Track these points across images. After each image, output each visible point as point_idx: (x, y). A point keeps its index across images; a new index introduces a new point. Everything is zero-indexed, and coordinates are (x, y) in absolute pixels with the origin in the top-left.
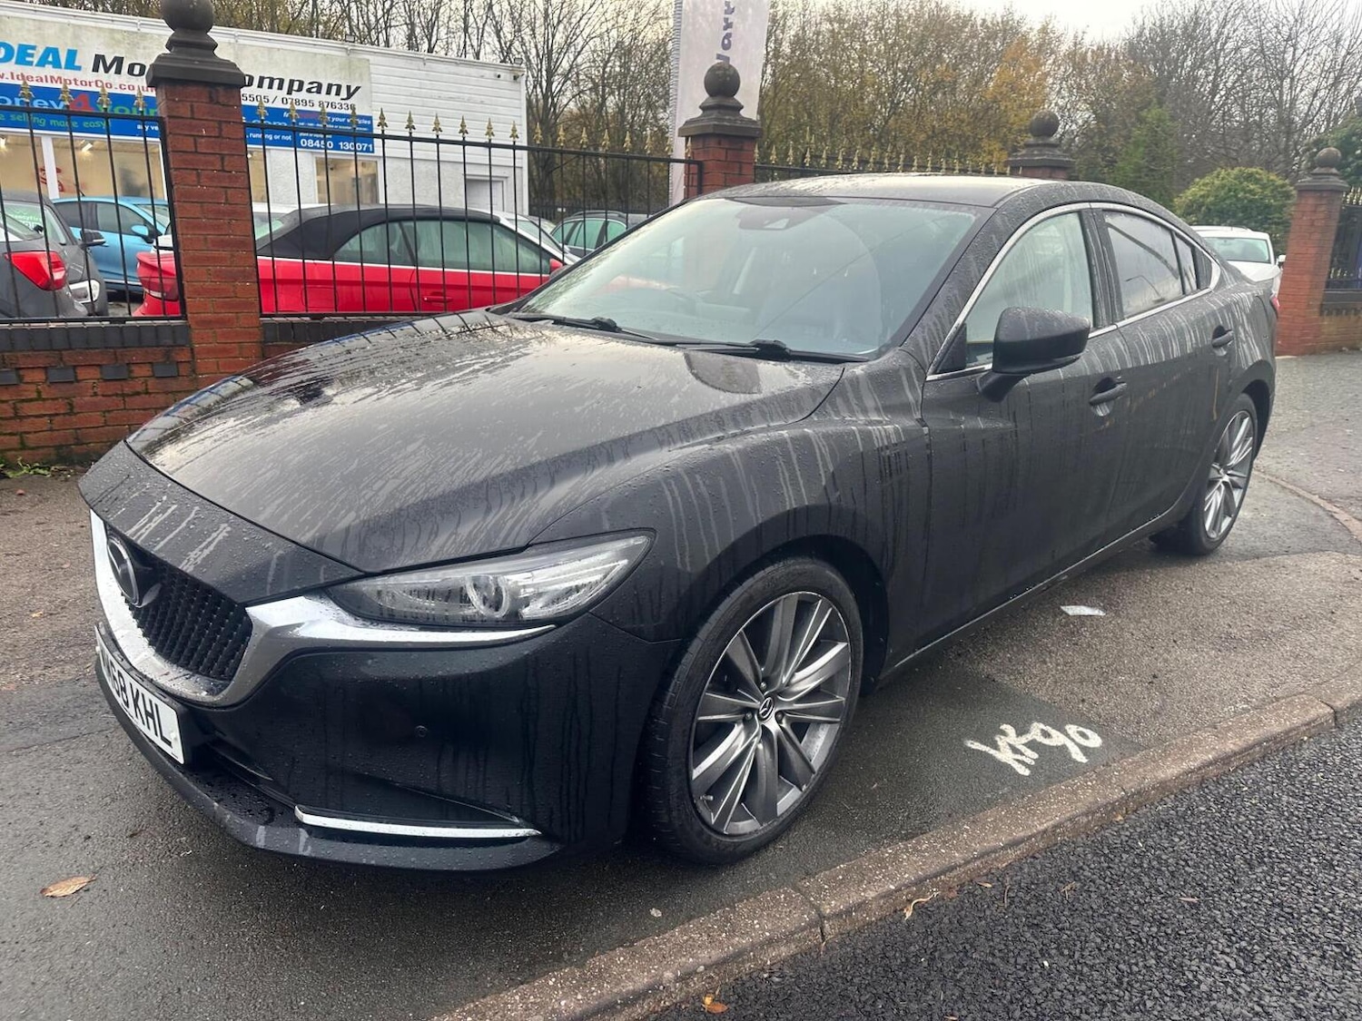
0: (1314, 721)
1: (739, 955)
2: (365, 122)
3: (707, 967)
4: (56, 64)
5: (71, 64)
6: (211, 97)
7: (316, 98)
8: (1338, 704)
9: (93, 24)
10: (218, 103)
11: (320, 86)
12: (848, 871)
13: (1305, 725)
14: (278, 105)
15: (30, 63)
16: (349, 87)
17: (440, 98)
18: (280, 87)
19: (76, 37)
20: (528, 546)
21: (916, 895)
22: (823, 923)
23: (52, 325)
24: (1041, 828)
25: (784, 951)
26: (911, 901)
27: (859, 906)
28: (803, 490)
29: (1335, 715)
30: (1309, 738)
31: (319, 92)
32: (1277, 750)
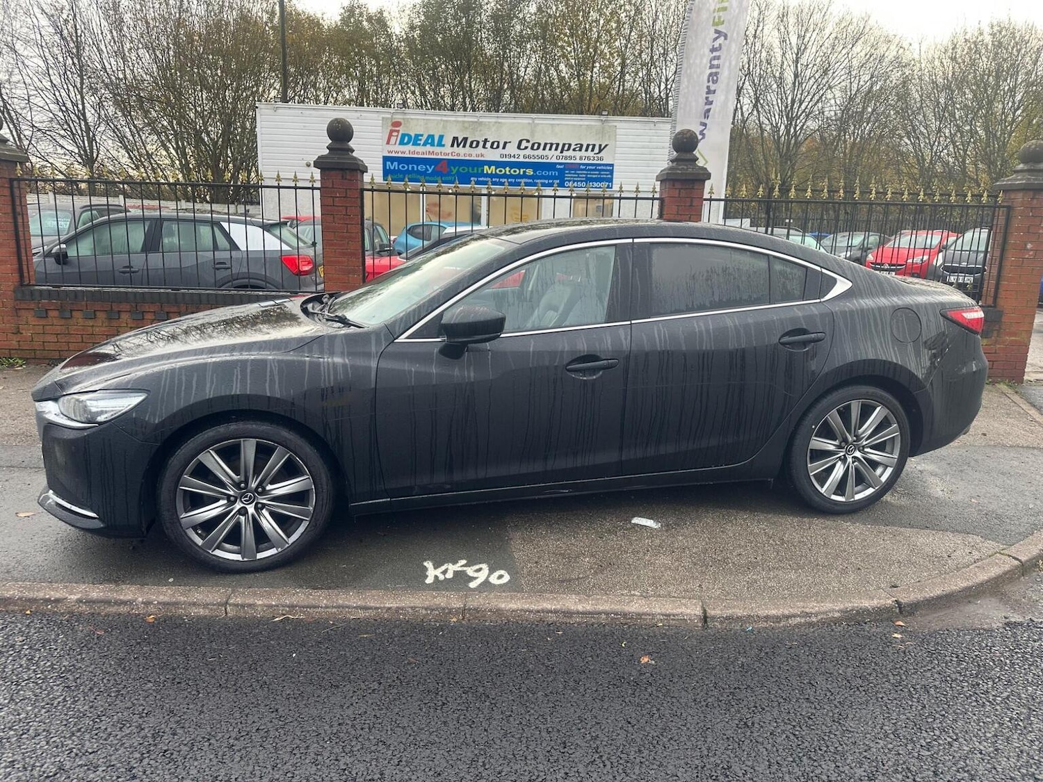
0: (674, 616)
1: (176, 604)
2: (608, 168)
3: (159, 603)
4: (432, 145)
5: (440, 144)
6: (342, 177)
7: (578, 154)
8: (711, 612)
9: (453, 119)
11: (582, 145)
13: (666, 615)
14: (554, 160)
15: (419, 144)
16: (600, 145)
17: (663, 148)
18: (556, 149)
19: (444, 127)
21: (287, 612)
22: (226, 606)
24: (389, 606)
25: (202, 612)
26: (284, 615)
27: (250, 605)
28: (248, 386)
29: (705, 618)
30: (663, 625)
31: (580, 150)
32: (626, 624)
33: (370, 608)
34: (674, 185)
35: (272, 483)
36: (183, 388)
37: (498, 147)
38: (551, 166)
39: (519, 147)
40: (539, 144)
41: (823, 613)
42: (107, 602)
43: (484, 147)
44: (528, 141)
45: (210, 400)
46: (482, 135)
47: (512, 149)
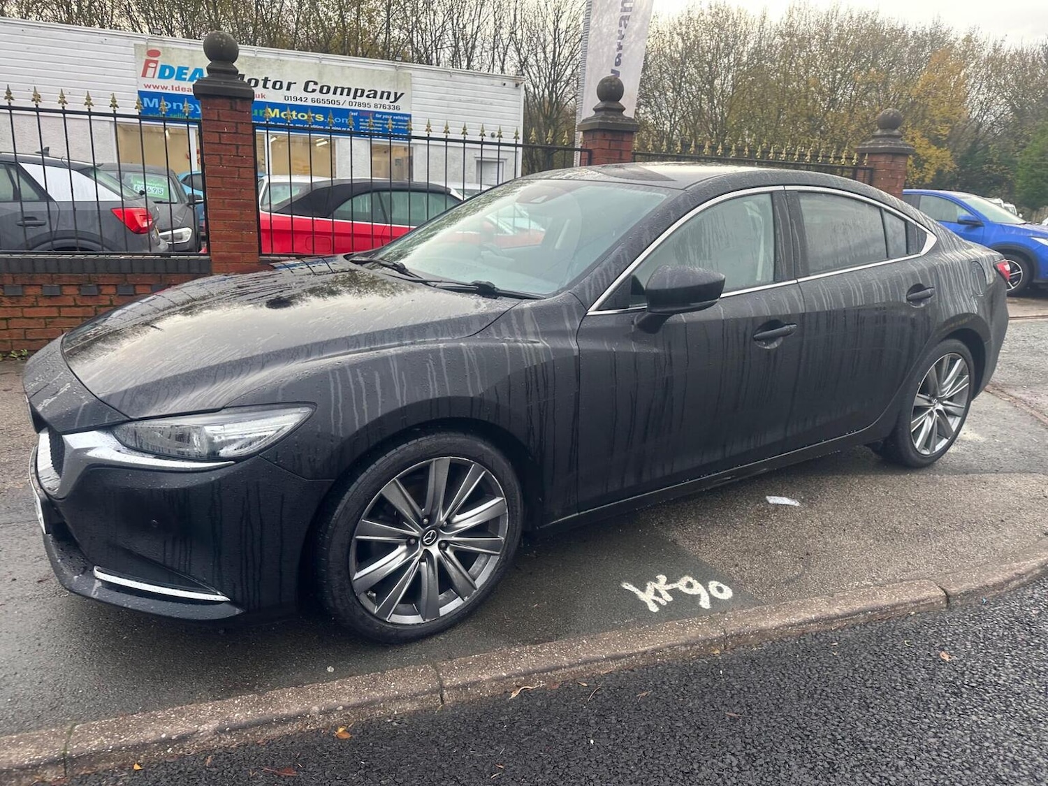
0: (923, 601)
1: (371, 703)
2: (406, 118)
3: (345, 708)
6: (231, 107)
7: (372, 101)
8: (953, 590)
10: (236, 110)
11: (376, 92)
12: (478, 659)
13: (914, 602)
14: (346, 106)
15: (185, 79)
16: (396, 94)
17: (460, 101)
18: (348, 95)
20: (224, 408)
21: (524, 683)
22: (442, 691)
23: (123, 257)
24: (643, 649)
25: (409, 707)
26: (518, 687)
27: (474, 684)
28: (448, 385)
29: (948, 597)
30: (916, 613)
31: (375, 97)
32: (883, 619)
33: (623, 656)
34: (604, 136)
35: (459, 513)
36: (364, 395)
37: (281, 87)
38: (344, 113)
39: (306, 89)
40: (329, 88)
41: (1031, 571)
42: (267, 723)
43: (265, 86)
44: (316, 83)
45: (403, 410)
46: (262, 73)
47: (298, 91)
